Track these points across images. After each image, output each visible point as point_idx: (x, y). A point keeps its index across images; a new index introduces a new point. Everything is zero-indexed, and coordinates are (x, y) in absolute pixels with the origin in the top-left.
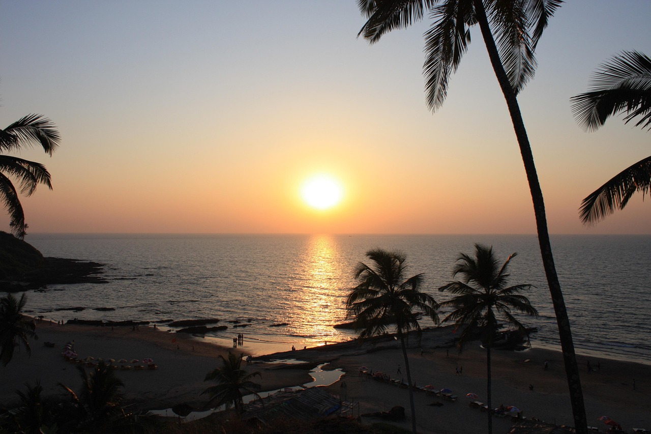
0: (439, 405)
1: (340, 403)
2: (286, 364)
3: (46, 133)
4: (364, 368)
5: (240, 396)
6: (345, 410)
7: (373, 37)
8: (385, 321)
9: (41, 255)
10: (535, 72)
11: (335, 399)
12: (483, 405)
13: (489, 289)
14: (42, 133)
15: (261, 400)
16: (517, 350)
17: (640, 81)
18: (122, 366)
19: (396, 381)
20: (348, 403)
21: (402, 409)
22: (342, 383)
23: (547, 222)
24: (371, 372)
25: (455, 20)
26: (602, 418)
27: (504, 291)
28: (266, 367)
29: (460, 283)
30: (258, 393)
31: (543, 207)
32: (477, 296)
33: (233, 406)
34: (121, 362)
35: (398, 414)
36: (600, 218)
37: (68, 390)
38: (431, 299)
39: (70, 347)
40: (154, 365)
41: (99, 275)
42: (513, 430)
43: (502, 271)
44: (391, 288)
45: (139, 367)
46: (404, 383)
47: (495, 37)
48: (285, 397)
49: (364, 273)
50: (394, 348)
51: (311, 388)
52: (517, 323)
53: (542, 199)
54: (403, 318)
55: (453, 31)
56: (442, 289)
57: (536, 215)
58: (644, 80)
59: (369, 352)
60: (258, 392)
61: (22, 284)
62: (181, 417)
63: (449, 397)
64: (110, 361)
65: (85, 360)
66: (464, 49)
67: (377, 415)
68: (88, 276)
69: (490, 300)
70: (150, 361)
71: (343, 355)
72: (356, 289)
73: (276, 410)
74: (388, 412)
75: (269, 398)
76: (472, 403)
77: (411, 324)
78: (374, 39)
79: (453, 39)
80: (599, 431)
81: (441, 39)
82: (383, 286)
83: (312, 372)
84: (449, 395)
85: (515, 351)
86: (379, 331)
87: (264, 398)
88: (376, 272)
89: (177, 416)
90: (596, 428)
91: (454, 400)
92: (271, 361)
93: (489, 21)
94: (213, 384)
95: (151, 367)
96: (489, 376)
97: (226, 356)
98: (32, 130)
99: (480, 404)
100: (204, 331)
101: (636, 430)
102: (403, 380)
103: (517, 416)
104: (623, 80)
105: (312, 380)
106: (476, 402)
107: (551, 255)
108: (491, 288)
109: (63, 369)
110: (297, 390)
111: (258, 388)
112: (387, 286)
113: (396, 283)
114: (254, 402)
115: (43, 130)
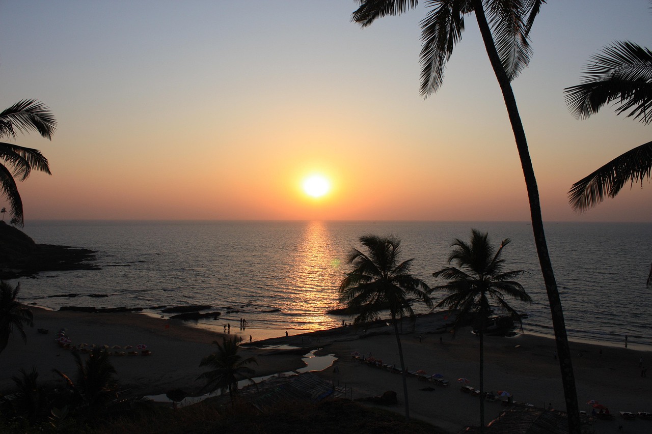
0: (431, 390)
1: (333, 388)
2: (279, 350)
3: (40, 117)
4: (356, 354)
5: (235, 381)
6: (337, 395)
7: (365, 21)
8: (378, 307)
9: (34, 242)
10: (530, 60)
11: (328, 384)
12: (474, 389)
13: (483, 275)
14: (37, 118)
15: (255, 385)
16: (507, 336)
17: (631, 72)
18: (116, 352)
19: (388, 366)
20: (341, 388)
21: (394, 394)
22: (334, 369)
23: (541, 209)
24: (363, 358)
25: (451, 9)
26: (591, 402)
27: (499, 277)
28: (259, 353)
29: (454, 269)
30: (252, 379)
31: (538, 195)
32: (471, 282)
33: (228, 391)
34: (115, 348)
35: (390, 398)
36: (590, 205)
37: (63, 376)
38: (425, 285)
39: (63, 333)
40: (147, 351)
41: (92, 262)
42: (503, 414)
43: (496, 258)
44: (384, 273)
45: (133, 353)
46: (396, 368)
47: (490, 26)
48: (278, 382)
49: (357, 259)
50: (387, 333)
51: (304, 373)
52: (510, 309)
53: (536, 187)
54: (396, 303)
55: (449, 19)
56: (436, 275)
57: (530, 203)
58: (635, 70)
59: (362, 337)
60: (253, 377)
61: (14, 270)
62: (175, 402)
63: (441, 382)
64: (104, 347)
65: (79, 346)
66: (458, 38)
67: (369, 400)
68: (81, 263)
69: (483, 286)
70: (143, 347)
71: (335, 341)
72: (350, 274)
73: (270, 395)
74: (380, 397)
75: (263, 383)
76: (463, 388)
77: (404, 309)
78: (367, 24)
79: (448, 28)
80: (587, 414)
81: (437, 27)
82: (376, 272)
83: (305, 357)
84: (440, 380)
85: (506, 337)
86: (372, 316)
87: (258, 384)
88: (370, 258)
89: (172, 401)
90: (584, 412)
91: (445, 385)
92: (264, 347)
93: (484, 10)
94: (207, 369)
95: (145, 353)
96: (482, 361)
97: (221, 342)
98: (26, 116)
99: (471, 388)
100: (197, 318)
101: (622, 413)
102: (395, 366)
103: (507, 401)
104: (614, 70)
105: (304, 365)
106: (467, 387)
107: (545, 242)
108: (485, 275)
109: (58, 356)
110: (291, 375)
111: (252, 374)
112: (381, 273)
113: (389, 269)
114: (247, 388)
115: (37, 115)
